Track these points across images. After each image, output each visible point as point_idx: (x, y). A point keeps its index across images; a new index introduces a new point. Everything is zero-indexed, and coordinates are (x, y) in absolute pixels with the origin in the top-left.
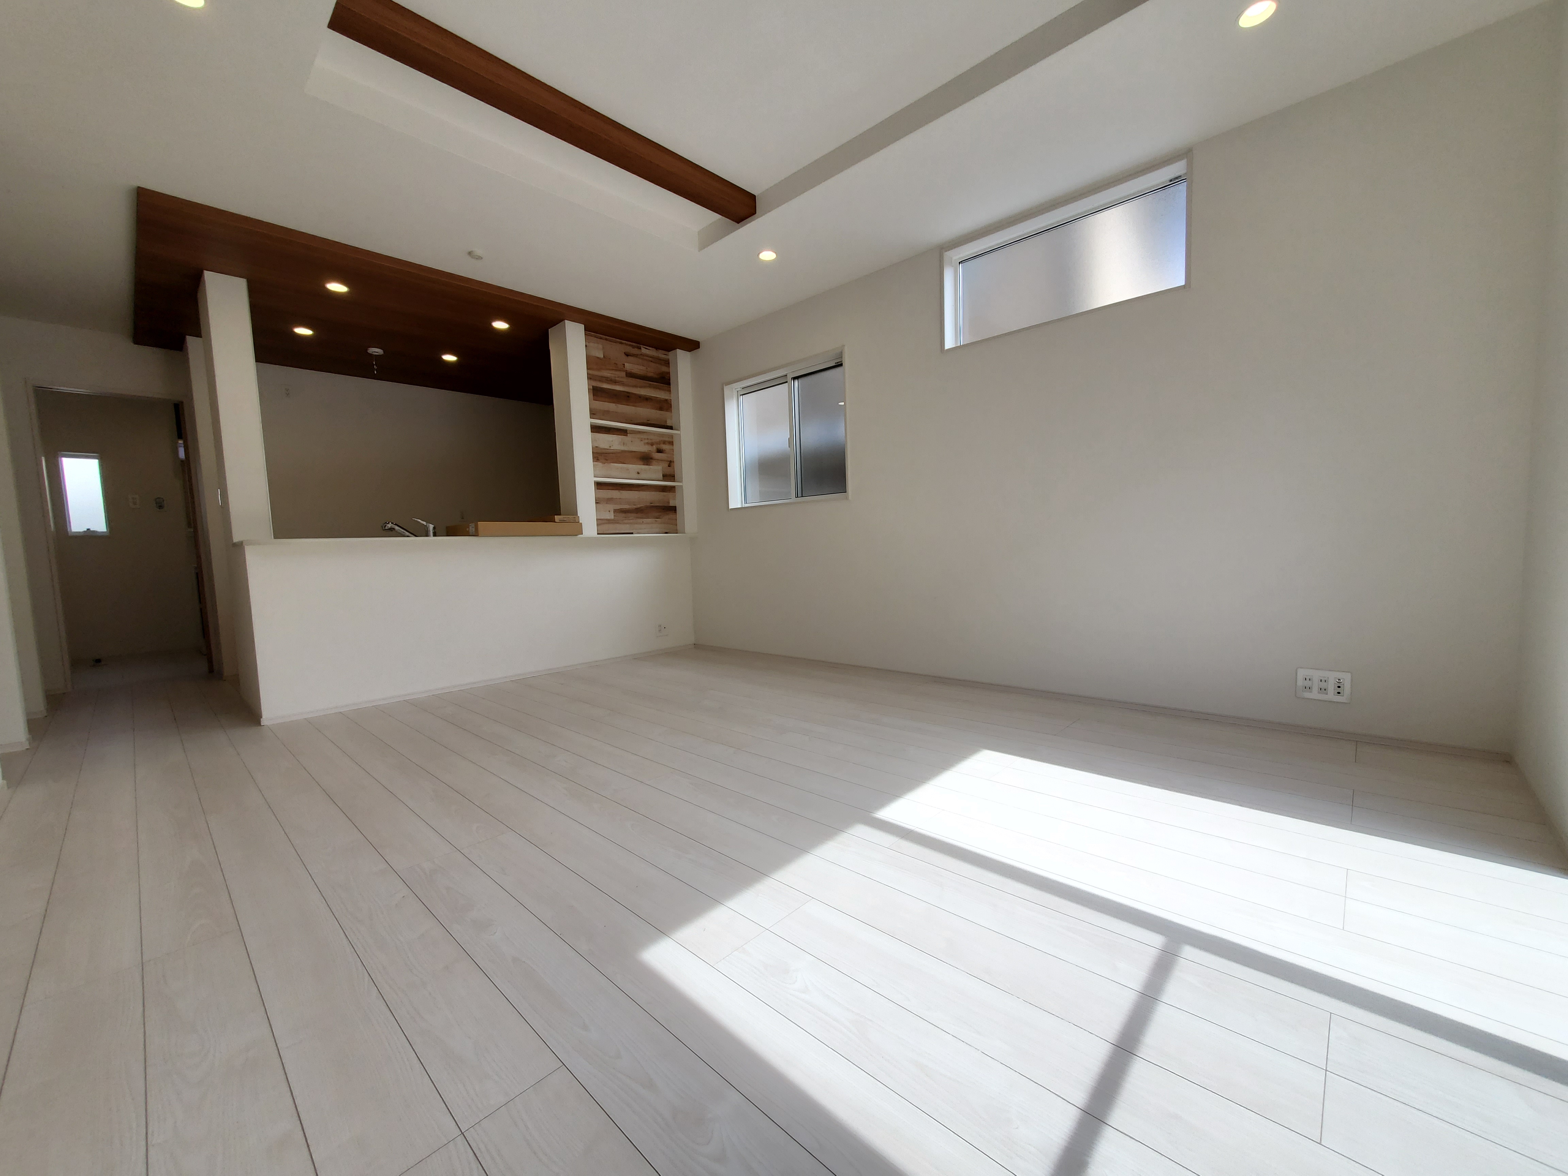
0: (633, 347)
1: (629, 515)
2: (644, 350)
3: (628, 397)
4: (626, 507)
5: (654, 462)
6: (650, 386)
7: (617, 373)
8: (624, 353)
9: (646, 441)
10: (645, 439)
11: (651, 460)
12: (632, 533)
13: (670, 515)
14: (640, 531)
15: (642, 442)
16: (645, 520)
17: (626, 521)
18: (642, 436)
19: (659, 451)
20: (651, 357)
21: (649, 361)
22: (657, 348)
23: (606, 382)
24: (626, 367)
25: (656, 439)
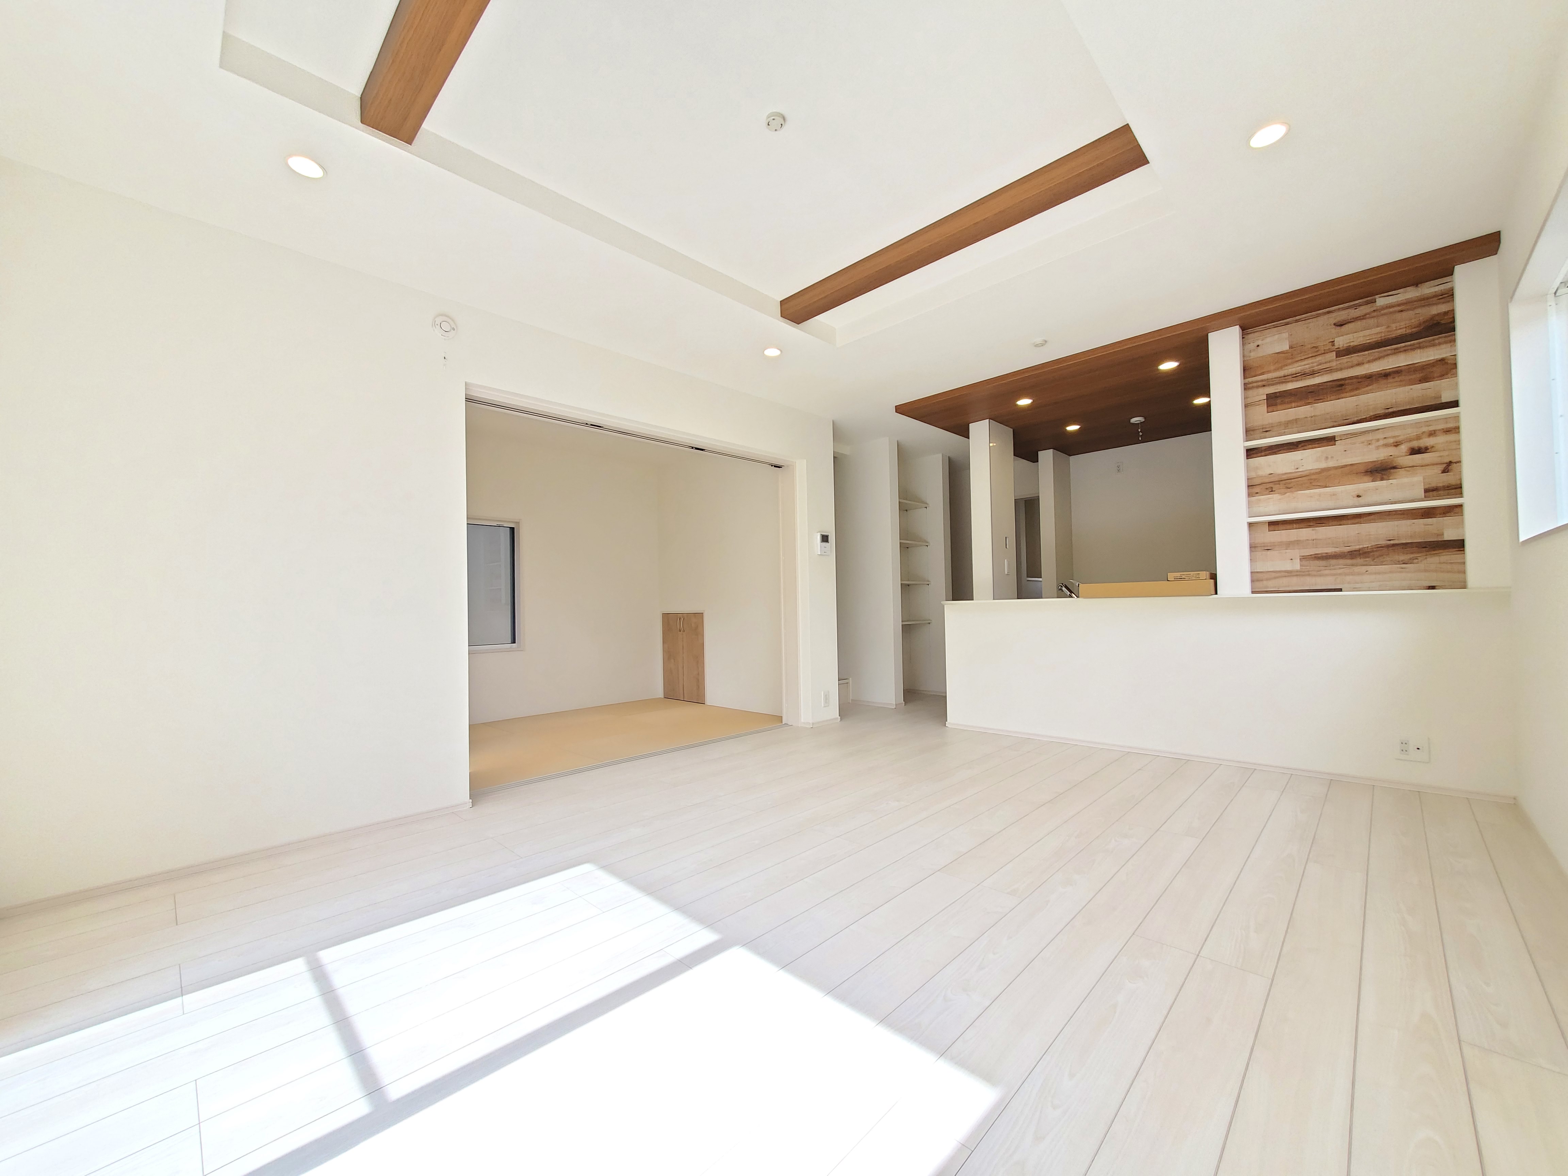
0: (1356, 307)
1: (1333, 562)
2: (1381, 301)
3: (1342, 385)
4: (1330, 550)
5: (1401, 472)
6: (1396, 352)
7: (1319, 358)
8: (1335, 324)
9: (1381, 442)
10: (1378, 440)
11: (1392, 471)
12: (1340, 590)
13: (1447, 557)
14: (1357, 586)
15: (1372, 447)
16: (1371, 569)
17: (1327, 572)
18: (1370, 437)
19: (1415, 451)
20: (1399, 305)
21: (1395, 312)
22: (1416, 284)
23: (1292, 381)
24: (1336, 344)
25: (1412, 432)
